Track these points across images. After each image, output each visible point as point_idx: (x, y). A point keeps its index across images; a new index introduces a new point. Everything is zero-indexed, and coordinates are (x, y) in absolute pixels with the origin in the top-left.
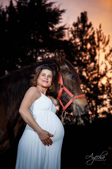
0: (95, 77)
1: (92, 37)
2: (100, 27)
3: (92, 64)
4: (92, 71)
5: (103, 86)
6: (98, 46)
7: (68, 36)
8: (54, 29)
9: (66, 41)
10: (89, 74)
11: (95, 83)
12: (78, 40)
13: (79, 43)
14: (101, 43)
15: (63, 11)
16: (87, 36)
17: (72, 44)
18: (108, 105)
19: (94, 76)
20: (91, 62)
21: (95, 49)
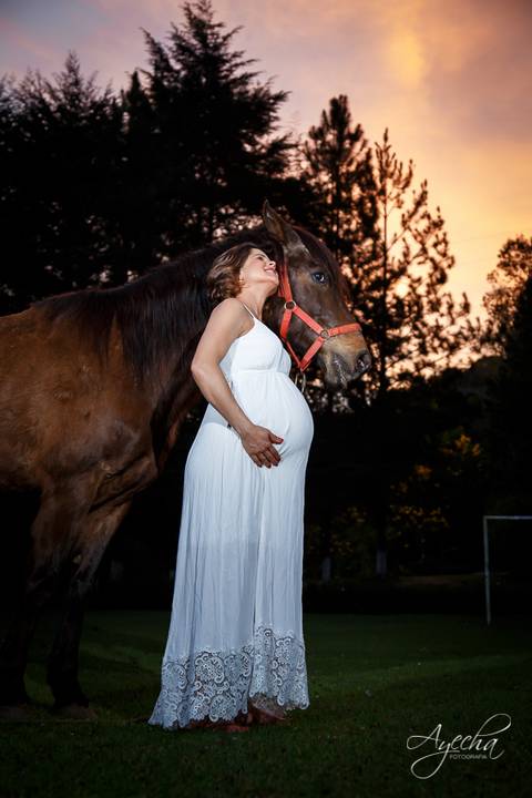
0: (378, 278)
1: (365, 168)
2: (386, 139)
3: (369, 242)
4: (368, 262)
5: (399, 303)
6: (383, 192)
7: (297, 166)
8: (258, 147)
9: (291, 179)
10: (360, 272)
11: (376, 294)
12: (324, 177)
13: (330, 186)
14: (389, 182)
15: (280, 97)
16: (350, 164)
17: (309, 188)
18: (415, 354)
19: (373, 277)
20: (364, 238)
21: (373, 201)
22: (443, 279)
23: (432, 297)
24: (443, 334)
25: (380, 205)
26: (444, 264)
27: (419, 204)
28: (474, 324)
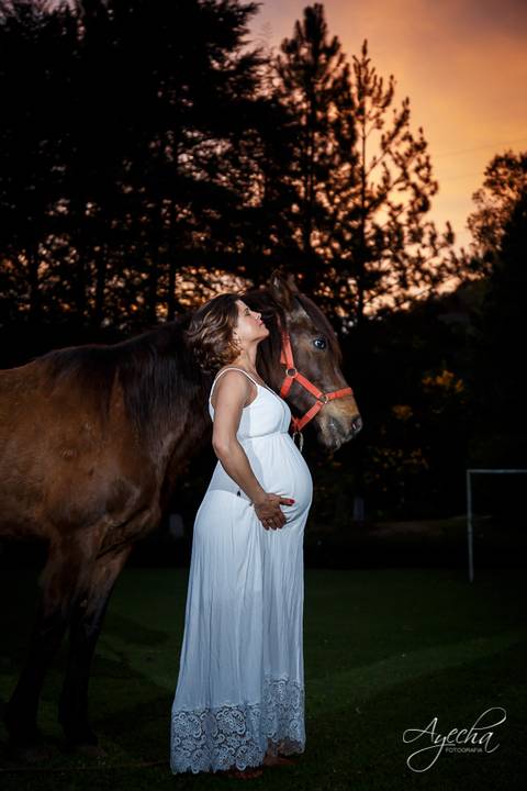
0: (356, 206)
1: (343, 83)
2: (365, 52)
3: (346, 167)
4: (345, 188)
5: (379, 233)
6: (361, 110)
7: (268, 84)
8: (227, 63)
9: (262, 99)
10: (337, 200)
11: (355, 224)
12: (298, 96)
13: (304, 106)
14: (368, 101)
15: (251, 9)
16: (326, 81)
17: (281, 106)
18: (395, 287)
19: (350, 205)
20: (341, 163)
21: (351, 121)
22: (425, 207)
23: (414, 226)
24: (426, 266)
25: (358, 126)
26: (427, 191)
27: (402, 121)
28: (459, 255)
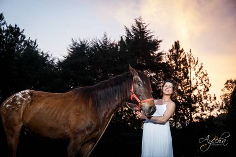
0: (189, 90)
1: (185, 60)
2: (190, 52)
3: (186, 80)
4: (186, 85)
5: (195, 97)
6: (190, 66)
7: (165, 60)
8: (154, 54)
9: (163, 63)
10: (184, 88)
11: (188, 94)
12: (173, 62)
13: (175, 64)
14: (191, 64)
15: (160, 41)
16: (180, 59)
17: (169, 65)
18: (200, 111)
19: (187, 89)
20: (185, 79)
21: (187, 68)
22: (208, 90)
23: (205, 95)
24: (208, 106)
25: (189, 70)
26: (208, 86)
27: (200, 69)
28: (218, 103)
